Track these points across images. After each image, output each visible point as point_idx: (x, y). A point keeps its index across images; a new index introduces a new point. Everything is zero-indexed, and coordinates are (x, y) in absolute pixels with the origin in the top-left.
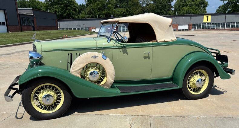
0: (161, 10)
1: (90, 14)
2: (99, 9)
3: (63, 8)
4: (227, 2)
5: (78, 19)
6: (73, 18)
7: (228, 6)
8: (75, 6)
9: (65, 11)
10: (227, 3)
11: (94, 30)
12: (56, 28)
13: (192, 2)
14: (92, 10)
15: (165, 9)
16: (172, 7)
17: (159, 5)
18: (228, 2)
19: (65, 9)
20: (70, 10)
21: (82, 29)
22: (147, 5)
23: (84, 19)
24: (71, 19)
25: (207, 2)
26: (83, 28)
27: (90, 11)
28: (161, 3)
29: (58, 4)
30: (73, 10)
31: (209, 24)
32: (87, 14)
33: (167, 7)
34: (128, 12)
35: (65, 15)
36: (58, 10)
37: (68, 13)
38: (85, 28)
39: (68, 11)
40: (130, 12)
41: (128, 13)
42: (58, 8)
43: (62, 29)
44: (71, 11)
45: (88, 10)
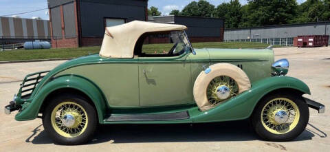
1: (313, 17)
3: (270, 11)
9: (273, 15)
12: (220, 39)
19: (274, 11)
26: (284, 39)
29: (265, 5)
30: (286, 12)
32: (309, 16)
35: (272, 19)
36: (262, 13)
37: (277, 17)
39: (279, 14)
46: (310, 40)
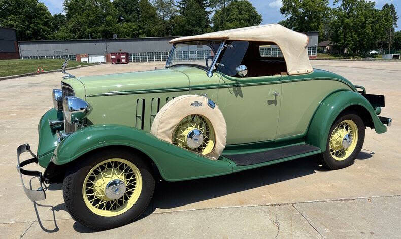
0: (193, 26)
1: (74, 32)
2: (91, 24)
4: (291, 15)
5: (54, 41)
6: (45, 38)
7: (293, 22)
8: (46, 18)
9: (29, 26)
10: (291, 17)
11: (86, 60)
12: (16, 55)
13: (239, 16)
14: (79, 24)
15: (200, 25)
16: (209, 22)
17: (190, 19)
18: (293, 16)
19: (28, 21)
20: (38, 24)
21: (62, 58)
22: (172, 18)
23: (64, 40)
24: (40, 39)
25: (260, 16)
26: (65, 56)
27: (74, 26)
28: (194, 16)
29: (15, 13)
30: (43, 25)
31: (268, 49)
32: (70, 32)
33: (203, 22)
34: (141, 29)
35: (28, 32)
36: (15, 24)
37: (33, 29)
38: (70, 56)
39: (35, 26)
40: (144, 29)
41: (141, 31)
42: (15, 21)
43: (26, 57)
44: (40, 26)
45: (71, 25)
46: (123, 57)
